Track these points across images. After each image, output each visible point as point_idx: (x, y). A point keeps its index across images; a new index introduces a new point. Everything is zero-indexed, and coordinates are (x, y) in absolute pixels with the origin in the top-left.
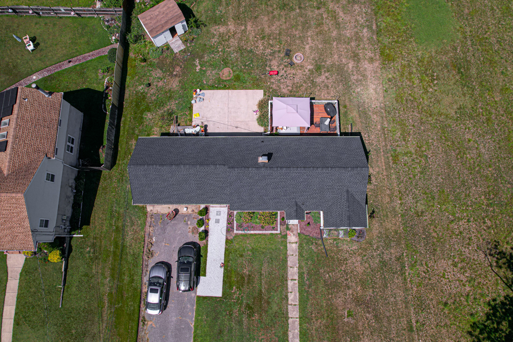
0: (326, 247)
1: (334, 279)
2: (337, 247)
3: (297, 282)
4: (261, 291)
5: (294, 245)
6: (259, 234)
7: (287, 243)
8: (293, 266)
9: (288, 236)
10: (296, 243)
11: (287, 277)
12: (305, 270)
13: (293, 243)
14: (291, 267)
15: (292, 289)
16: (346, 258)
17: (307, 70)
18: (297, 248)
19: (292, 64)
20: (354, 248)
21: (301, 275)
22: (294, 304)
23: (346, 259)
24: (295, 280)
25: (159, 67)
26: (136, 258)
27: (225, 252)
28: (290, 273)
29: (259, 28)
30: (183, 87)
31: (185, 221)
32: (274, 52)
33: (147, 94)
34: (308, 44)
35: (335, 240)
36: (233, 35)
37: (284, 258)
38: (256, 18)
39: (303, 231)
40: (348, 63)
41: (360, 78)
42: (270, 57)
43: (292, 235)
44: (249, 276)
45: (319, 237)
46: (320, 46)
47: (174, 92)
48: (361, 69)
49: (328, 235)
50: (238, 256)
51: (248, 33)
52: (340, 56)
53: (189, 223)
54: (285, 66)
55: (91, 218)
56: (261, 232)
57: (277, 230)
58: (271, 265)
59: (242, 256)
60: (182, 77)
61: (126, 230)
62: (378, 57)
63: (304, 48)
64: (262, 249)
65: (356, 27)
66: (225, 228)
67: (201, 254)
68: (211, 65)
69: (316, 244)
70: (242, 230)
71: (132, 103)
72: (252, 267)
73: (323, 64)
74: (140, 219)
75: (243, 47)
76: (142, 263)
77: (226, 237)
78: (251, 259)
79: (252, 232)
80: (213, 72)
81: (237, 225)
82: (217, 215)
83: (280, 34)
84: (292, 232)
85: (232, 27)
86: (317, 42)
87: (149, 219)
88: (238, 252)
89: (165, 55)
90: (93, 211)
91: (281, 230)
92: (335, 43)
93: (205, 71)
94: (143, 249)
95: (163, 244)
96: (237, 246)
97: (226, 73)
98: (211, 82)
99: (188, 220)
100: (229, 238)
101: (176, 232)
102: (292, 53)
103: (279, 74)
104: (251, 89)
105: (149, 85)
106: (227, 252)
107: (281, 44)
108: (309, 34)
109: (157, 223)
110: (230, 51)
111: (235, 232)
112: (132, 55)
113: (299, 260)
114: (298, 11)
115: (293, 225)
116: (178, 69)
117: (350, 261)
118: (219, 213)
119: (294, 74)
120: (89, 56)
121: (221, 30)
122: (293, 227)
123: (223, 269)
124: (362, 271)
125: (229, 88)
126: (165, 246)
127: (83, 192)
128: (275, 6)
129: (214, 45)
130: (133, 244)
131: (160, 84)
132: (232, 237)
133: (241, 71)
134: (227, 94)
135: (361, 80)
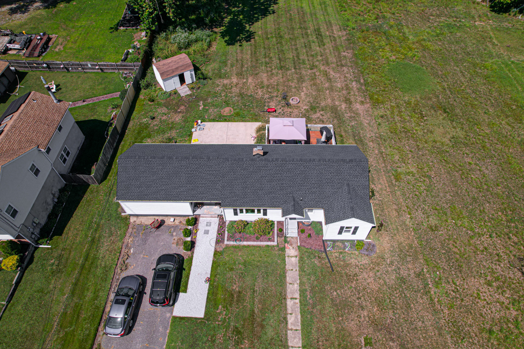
0: (331, 261)
1: (343, 298)
2: (344, 261)
3: (298, 301)
4: (253, 311)
5: (293, 259)
6: (253, 246)
7: (285, 257)
8: (293, 283)
9: (286, 250)
10: (296, 256)
11: (285, 295)
12: (307, 287)
13: (292, 257)
14: (290, 284)
15: (292, 310)
16: (356, 273)
17: (303, 110)
18: (298, 262)
19: (288, 105)
20: (364, 262)
21: (302, 292)
22: (295, 328)
23: (356, 275)
24: (296, 299)
25: (165, 106)
26: (107, 271)
27: (212, 266)
28: (289, 290)
29: (259, 81)
30: (186, 120)
31: (170, 232)
32: (273, 97)
33: (150, 125)
34: (303, 91)
35: (341, 253)
36: (236, 86)
37: (282, 273)
38: (256, 74)
39: (303, 244)
40: (341, 105)
41: (353, 115)
42: (269, 100)
43: (291, 248)
44: (239, 292)
45: (323, 250)
46: (314, 94)
47: (176, 124)
48: (354, 109)
49: (332, 247)
50: (227, 269)
51: (249, 84)
52: (333, 100)
53: (175, 234)
54: (282, 106)
55: (66, 229)
56: (255, 243)
57: (274, 241)
58: (266, 281)
59: (232, 269)
60: (185, 113)
61: (102, 241)
62: (368, 100)
63: (300, 94)
64: (256, 263)
65: (346, 81)
66: (215, 239)
67: (184, 267)
68: (213, 105)
69: (319, 257)
70: (233, 241)
71: (134, 131)
72: (244, 282)
73: (318, 105)
74: (121, 229)
75: (244, 93)
76: (112, 276)
77: (215, 249)
78: (242, 273)
79: (245, 243)
80: (215, 110)
81: (228, 235)
82: (207, 225)
83: (277, 85)
84: (291, 245)
85: (235, 80)
86: (311, 91)
87: (130, 230)
88: (228, 265)
89: (172, 97)
90: (70, 222)
91: (278, 242)
92: (328, 91)
93: (207, 110)
94: (117, 261)
95: (142, 256)
96: (227, 259)
97: (227, 111)
98: (212, 117)
99: (174, 231)
100: (218, 250)
101: (159, 243)
102: (288, 98)
103: (277, 112)
104: (249, 121)
105: (154, 118)
106: (214, 265)
107: (279, 91)
108: (304, 85)
109: (139, 234)
110: (232, 96)
111: (226, 242)
112: (141, 97)
113: (300, 275)
114: (293, 70)
115: (292, 237)
116: (182, 107)
117: (360, 277)
118: (209, 224)
119: (290, 112)
120: (103, 98)
121: (225, 82)
122: (292, 240)
123: (207, 285)
124: (377, 288)
125: (229, 121)
126: (144, 258)
127: (64, 204)
128: (273, 67)
129: (218, 91)
130: (107, 256)
131: (164, 118)
132: (222, 249)
133: (241, 110)
134: (227, 126)
135: (354, 117)
